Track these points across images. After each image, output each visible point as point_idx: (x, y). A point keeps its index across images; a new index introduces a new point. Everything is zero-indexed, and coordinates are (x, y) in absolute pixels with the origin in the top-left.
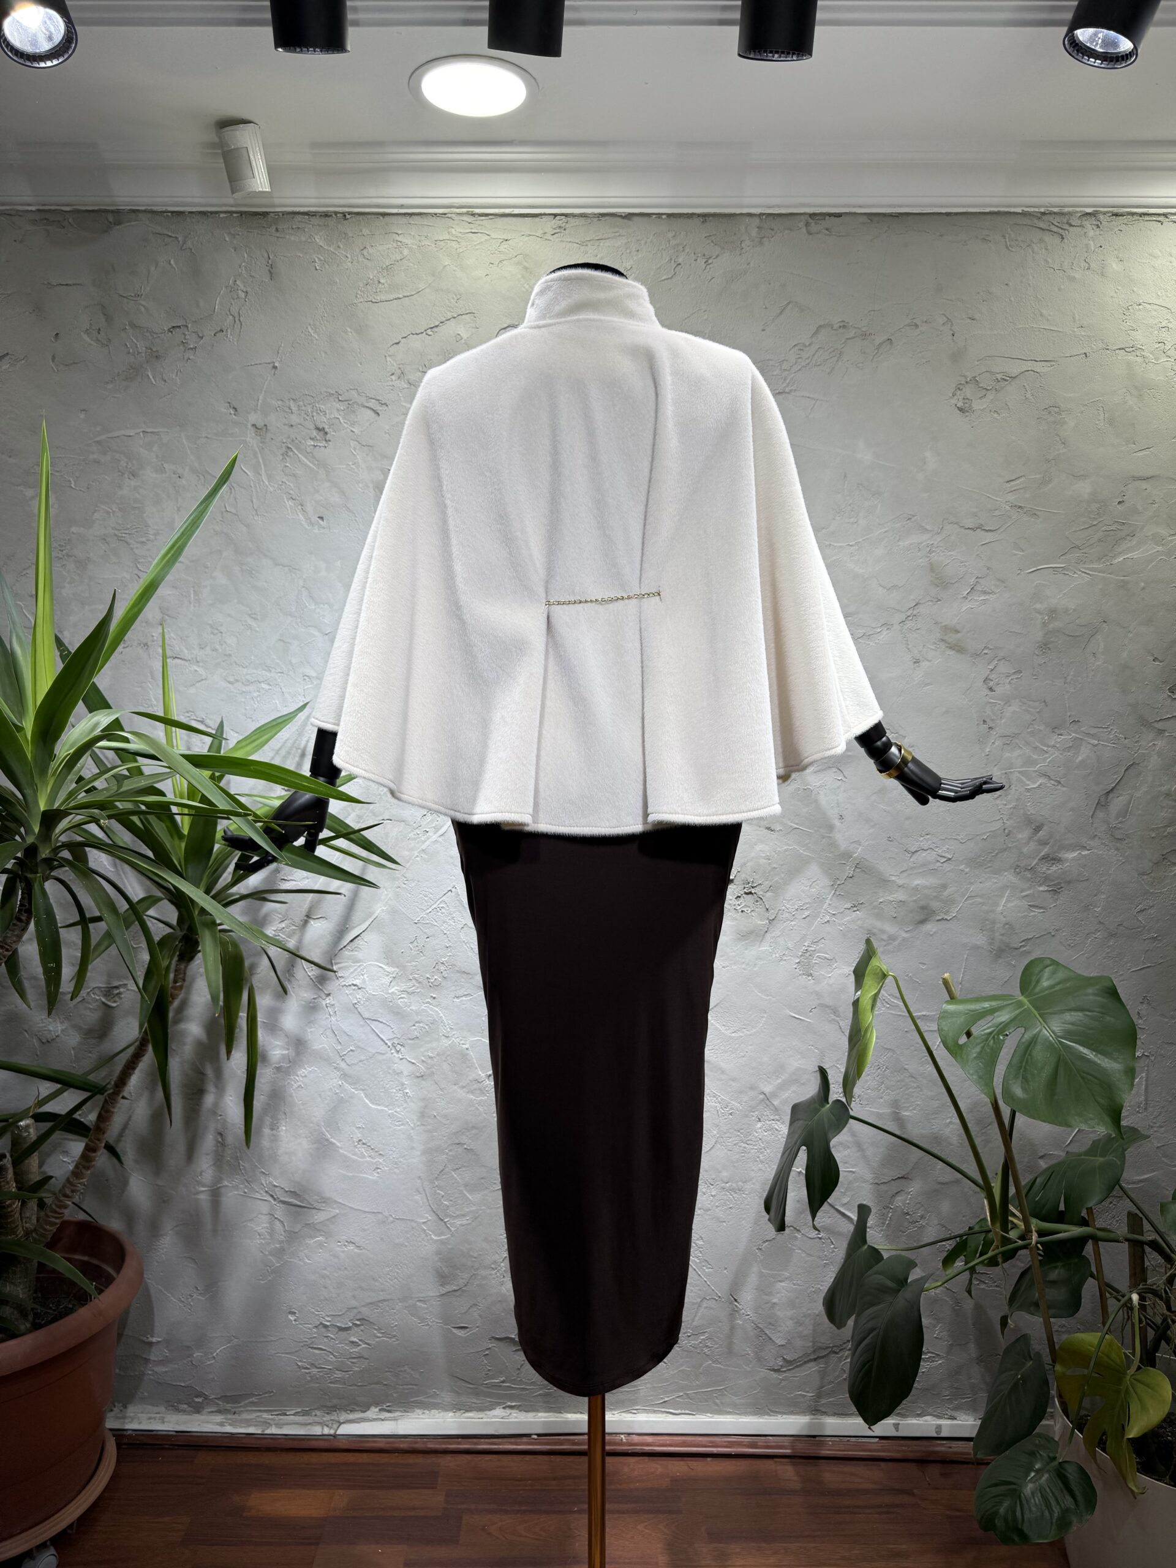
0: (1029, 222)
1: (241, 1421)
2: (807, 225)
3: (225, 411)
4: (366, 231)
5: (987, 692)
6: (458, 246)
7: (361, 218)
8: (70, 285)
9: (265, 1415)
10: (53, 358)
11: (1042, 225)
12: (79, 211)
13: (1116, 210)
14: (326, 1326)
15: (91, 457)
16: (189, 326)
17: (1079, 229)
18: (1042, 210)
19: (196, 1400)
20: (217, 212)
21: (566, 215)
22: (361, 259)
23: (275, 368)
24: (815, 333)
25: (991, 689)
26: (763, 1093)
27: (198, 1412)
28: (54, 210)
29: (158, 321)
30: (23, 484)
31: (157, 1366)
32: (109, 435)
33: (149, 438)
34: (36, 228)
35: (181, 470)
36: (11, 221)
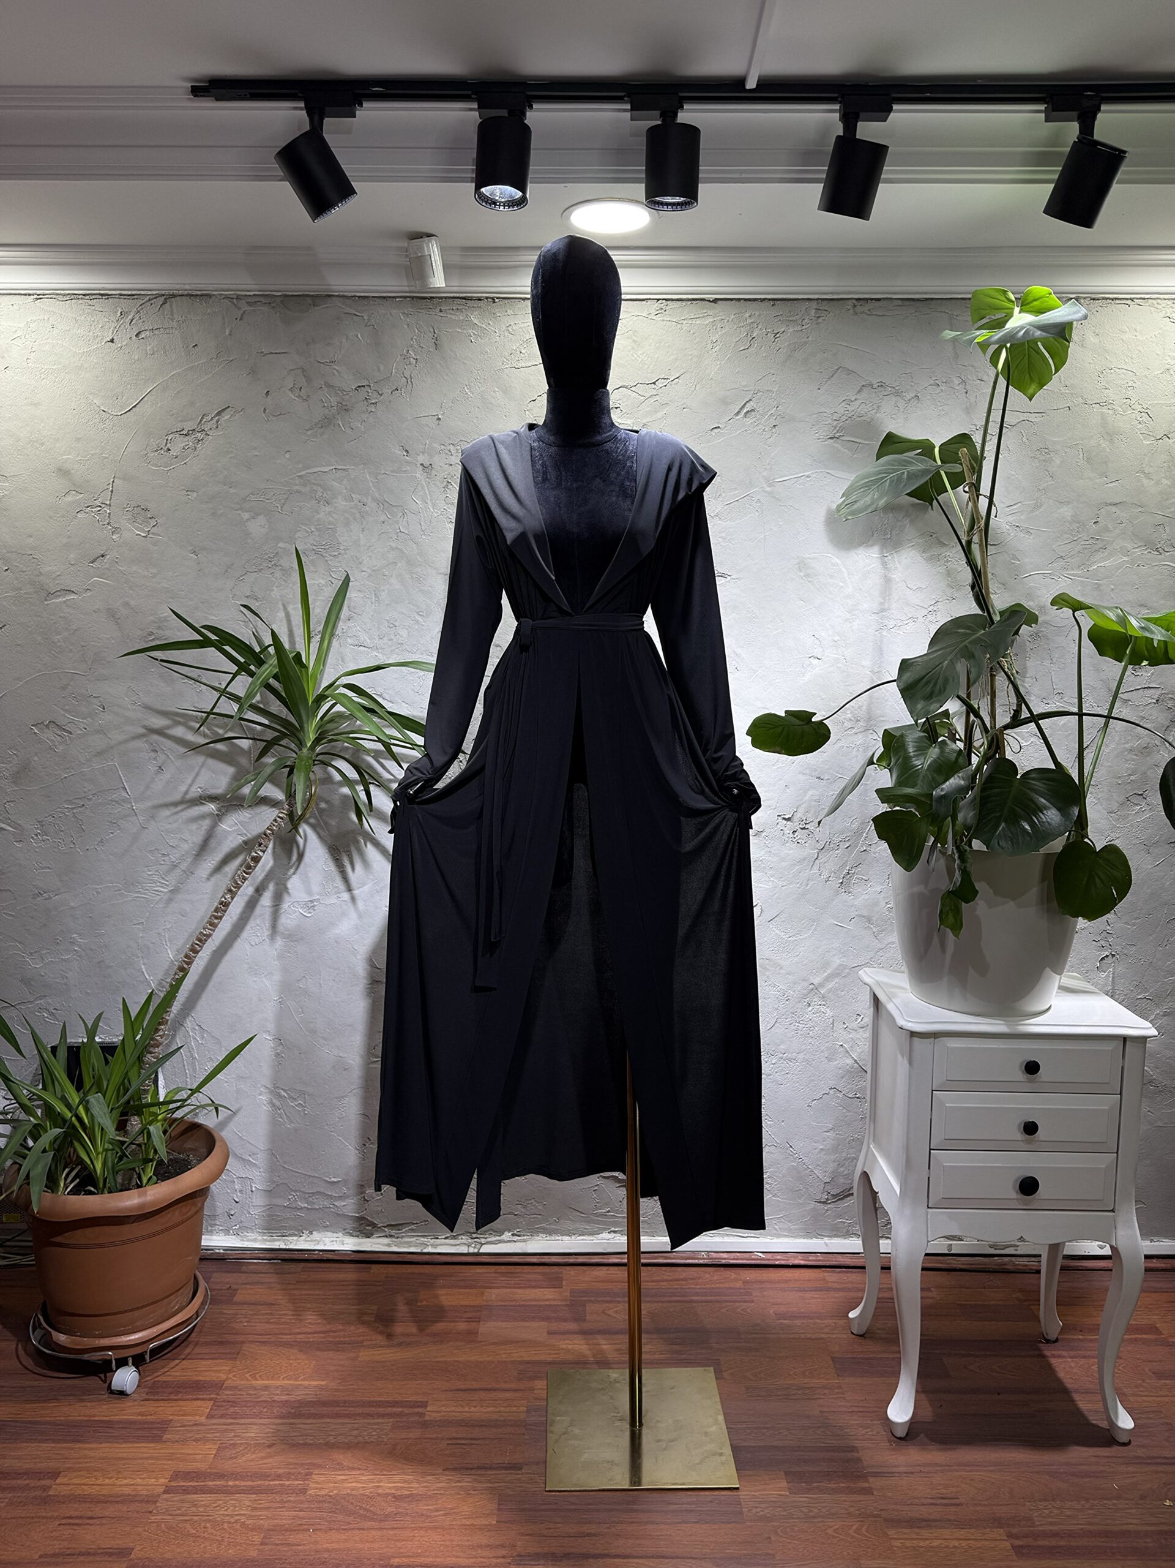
1: (405, 1243)
2: (854, 306)
3: (398, 452)
4: (510, 312)
7: (506, 301)
8: (279, 353)
9: (422, 1239)
10: (265, 410)
12: (286, 296)
13: (1093, 296)
15: (295, 488)
16: (372, 385)
19: (367, 1228)
20: (394, 297)
21: (667, 300)
22: (507, 334)
23: (439, 419)
24: (859, 391)
26: (812, 984)
27: (369, 1237)
28: (267, 295)
29: (348, 381)
30: (240, 509)
31: (337, 1201)
32: (309, 471)
33: (339, 474)
34: (252, 308)
35: (365, 500)
36: (233, 303)
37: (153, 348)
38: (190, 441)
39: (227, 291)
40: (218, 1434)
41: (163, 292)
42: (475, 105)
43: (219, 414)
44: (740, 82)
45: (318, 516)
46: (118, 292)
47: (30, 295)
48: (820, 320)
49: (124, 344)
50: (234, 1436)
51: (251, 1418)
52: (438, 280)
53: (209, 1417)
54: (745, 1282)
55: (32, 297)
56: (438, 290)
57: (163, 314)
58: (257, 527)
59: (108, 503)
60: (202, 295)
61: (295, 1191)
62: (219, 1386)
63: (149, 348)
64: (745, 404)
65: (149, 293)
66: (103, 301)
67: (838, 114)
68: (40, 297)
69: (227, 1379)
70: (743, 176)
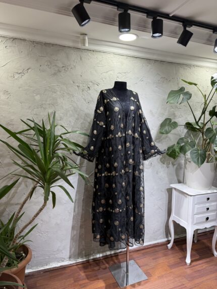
2: (160, 62)
3: (72, 82)
4: (97, 54)
8: (44, 56)
10: (40, 69)
12: (46, 43)
15: (47, 89)
16: (66, 67)
21: (128, 56)
22: (96, 59)
23: (81, 76)
24: (160, 79)
28: (41, 42)
29: (60, 65)
30: (33, 93)
31: (56, 255)
34: (37, 45)
35: (64, 93)
36: (32, 43)
38: (20, 75)
39: (31, 39)
41: (13, 37)
43: (28, 69)
44: (168, 14)
45: (52, 96)
48: (154, 64)
49: (2, 49)
57: (13, 43)
58: (38, 97)
63: (9, 51)
64: (142, 79)
65: (9, 37)
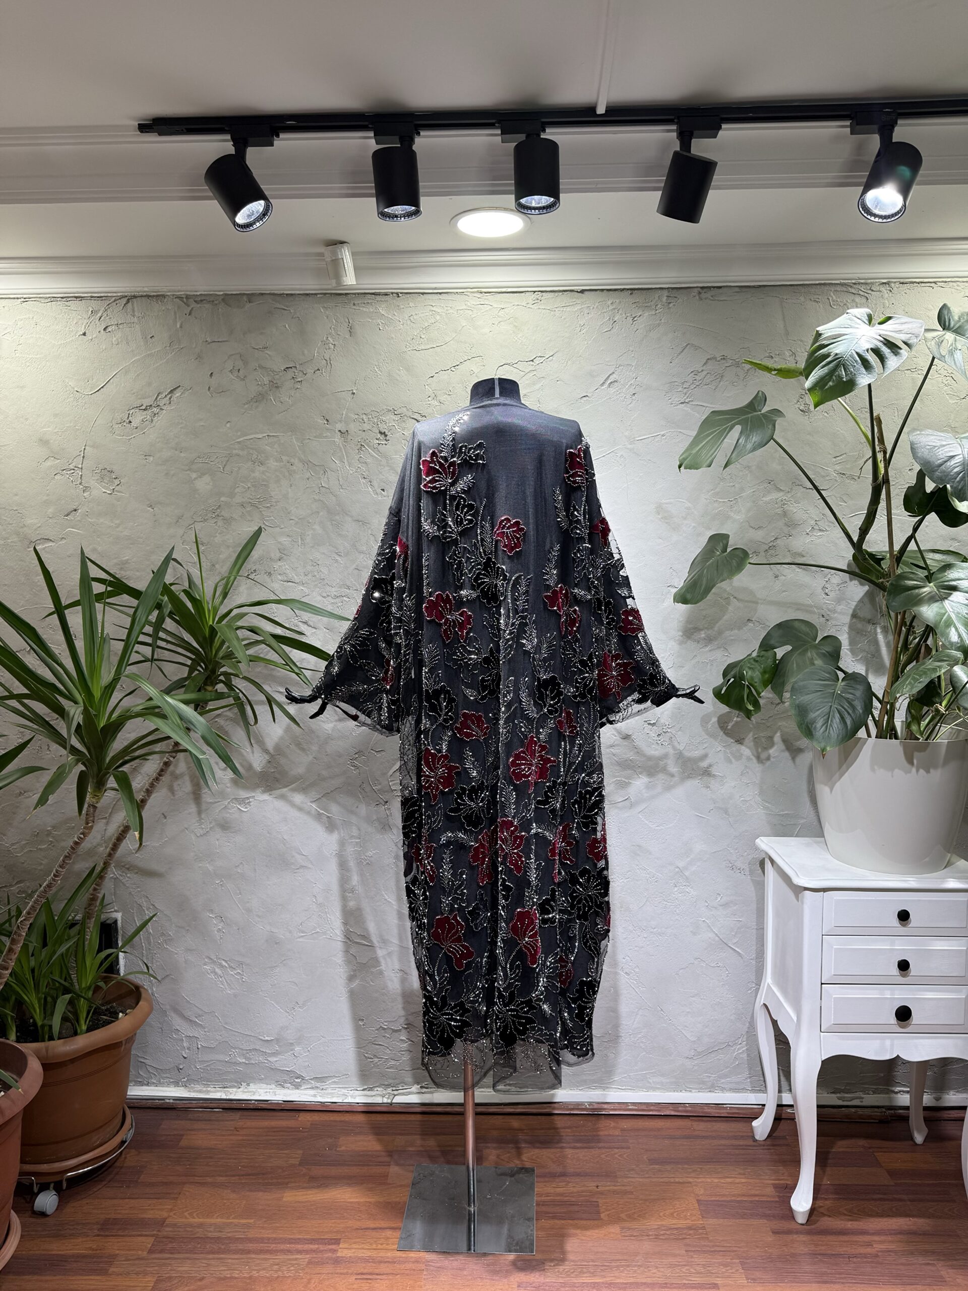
0: (845, 289)
1: (328, 1094)
2: (700, 293)
3: (319, 421)
4: (411, 304)
5: (824, 596)
6: (471, 313)
7: (408, 295)
9: (345, 1091)
10: (209, 388)
11: (853, 291)
12: (226, 295)
13: (902, 281)
14: (384, 1029)
15: (234, 452)
17: (878, 293)
18: (853, 281)
19: (296, 1080)
20: (316, 294)
21: (542, 292)
22: (409, 322)
23: (353, 394)
24: (705, 364)
25: (827, 594)
26: (678, 867)
27: (298, 1089)
28: (211, 295)
29: (278, 363)
30: (189, 470)
31: (270, 1056)
32: (245, 438)
33: (271, 440)
34: (199, 305)
35: (292, 460)
36: (183, 302)
37: (117, 339)
38: (148, 415)
39: (179, 291)
40: (156, 1268)
41: (126, 294)
42: (372, 134)
43: (171, 392)
44: (591, 110)
45: (253, 475)
46: (90, 295)
47: (18, 298)
48: (671, 305)
49: (94, 336)
50: (171, 1270)
51: (187, 1253)
52: (350, 279)
53: (151, 1251)
54: (623, 1130)
55: (20, 300)
56: (351, 287)
57: (126, 312)
58: (204, 484)
59: (80, 466)
60: (157, 296)
61: (235, 1048)
62: (162, 1223)
63: (114, 339)
64: (609, 376)
65: (115, 295)
66: (77, 302)
67: (675, 134)
68: (26, 300)
69: (169, 1216)
70: (599, 186)
